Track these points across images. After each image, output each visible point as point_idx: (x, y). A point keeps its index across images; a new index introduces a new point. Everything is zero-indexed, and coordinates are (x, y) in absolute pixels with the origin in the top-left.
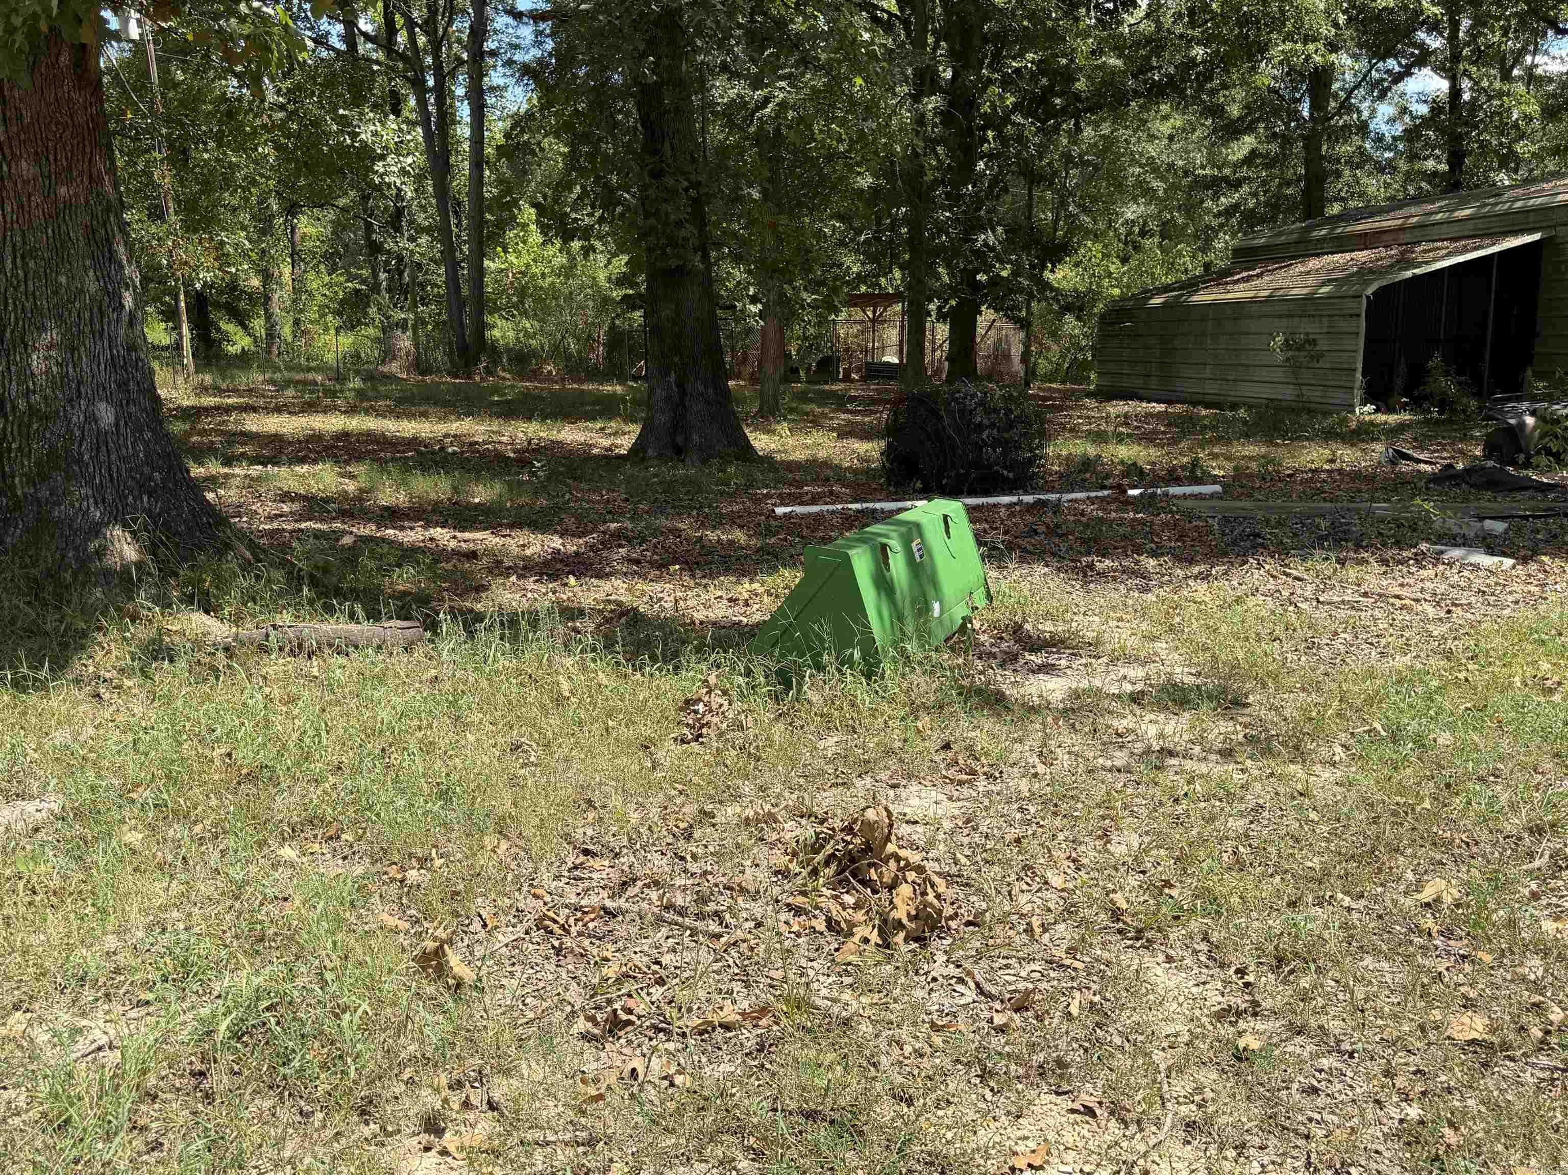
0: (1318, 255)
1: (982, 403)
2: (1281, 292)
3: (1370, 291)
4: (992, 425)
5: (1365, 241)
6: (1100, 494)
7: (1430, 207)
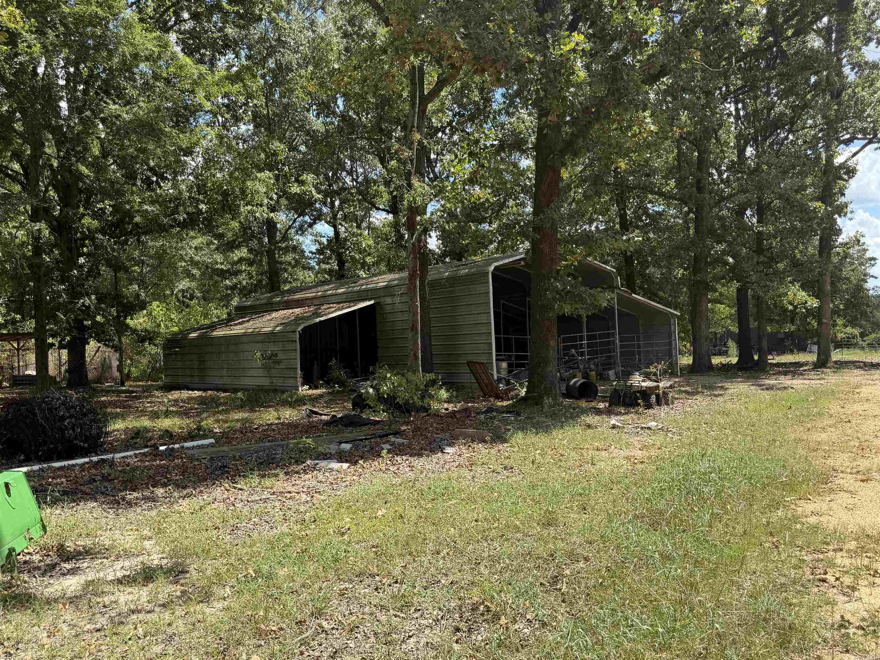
0: (277, 310)
1: (64, 403)
2: (257, 330)
3: (300, 329)
4: (71, 416)
5: (299, 303)
6: (142, 451)
7: (327, 287)
